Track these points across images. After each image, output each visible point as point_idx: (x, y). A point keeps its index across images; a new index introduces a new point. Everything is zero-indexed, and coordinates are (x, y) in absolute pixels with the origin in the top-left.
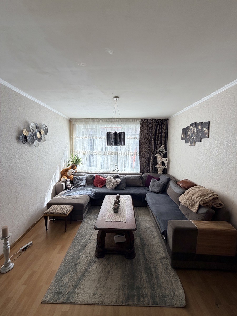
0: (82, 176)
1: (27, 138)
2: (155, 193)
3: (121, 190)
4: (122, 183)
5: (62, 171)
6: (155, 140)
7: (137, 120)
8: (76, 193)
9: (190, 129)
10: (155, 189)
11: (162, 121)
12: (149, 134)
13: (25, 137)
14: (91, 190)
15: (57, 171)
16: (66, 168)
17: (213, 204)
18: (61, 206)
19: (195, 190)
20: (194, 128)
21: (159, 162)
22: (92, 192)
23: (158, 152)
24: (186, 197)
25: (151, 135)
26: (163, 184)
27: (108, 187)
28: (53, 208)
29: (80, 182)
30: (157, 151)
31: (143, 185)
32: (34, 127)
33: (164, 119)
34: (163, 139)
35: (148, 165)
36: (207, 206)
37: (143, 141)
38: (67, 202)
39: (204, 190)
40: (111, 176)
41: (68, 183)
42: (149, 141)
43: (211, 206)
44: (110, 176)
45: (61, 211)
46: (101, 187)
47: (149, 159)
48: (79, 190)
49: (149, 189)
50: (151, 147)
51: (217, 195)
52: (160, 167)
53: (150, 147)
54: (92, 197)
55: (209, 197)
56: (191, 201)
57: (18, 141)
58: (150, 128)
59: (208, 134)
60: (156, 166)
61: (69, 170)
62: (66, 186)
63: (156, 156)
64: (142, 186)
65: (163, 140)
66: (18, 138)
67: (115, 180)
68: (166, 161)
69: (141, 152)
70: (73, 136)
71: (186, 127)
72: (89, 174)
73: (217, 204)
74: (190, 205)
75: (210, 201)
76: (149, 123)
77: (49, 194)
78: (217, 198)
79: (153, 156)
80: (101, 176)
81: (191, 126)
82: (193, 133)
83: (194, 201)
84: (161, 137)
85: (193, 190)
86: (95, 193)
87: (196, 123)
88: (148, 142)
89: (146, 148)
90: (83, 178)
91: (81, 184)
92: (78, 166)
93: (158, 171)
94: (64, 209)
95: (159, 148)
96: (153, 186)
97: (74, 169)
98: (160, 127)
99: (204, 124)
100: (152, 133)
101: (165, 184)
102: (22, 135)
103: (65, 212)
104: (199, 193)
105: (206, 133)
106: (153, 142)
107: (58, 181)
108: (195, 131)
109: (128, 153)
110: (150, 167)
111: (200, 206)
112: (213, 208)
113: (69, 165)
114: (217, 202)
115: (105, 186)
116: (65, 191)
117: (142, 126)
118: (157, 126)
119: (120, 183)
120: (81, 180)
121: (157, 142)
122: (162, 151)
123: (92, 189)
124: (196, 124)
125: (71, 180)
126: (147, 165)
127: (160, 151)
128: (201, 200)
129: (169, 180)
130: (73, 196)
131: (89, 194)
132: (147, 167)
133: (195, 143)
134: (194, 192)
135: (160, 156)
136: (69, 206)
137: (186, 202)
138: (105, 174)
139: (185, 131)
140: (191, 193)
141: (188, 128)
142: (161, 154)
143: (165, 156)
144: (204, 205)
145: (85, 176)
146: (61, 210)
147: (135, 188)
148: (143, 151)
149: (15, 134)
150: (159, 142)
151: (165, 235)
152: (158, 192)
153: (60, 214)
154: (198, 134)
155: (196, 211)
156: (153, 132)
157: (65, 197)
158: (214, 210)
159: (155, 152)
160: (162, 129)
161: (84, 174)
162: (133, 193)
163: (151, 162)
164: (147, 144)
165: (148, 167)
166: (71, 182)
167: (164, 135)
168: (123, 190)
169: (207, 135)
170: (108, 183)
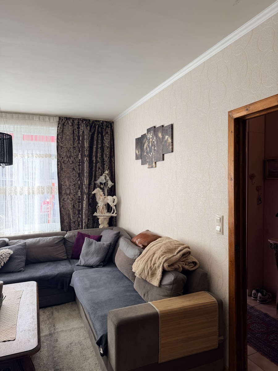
2: (91, 267)
3: (12, 275)
4: (15, 258)
6: (91, 162)
7: (49, 119)
9: (147, 138)
10: (92, 260)
11: (102, 123)
12: (77, 148)
17: (184, 265)
19: (156, 245)
20: (152, 136)
21: (101, 204)
23: (98, 186)
24: (143, 260)
25: (83, 152)
26: (107, 245)
30: (95, 184)
31: (67, 255)
33: (106, 122)
34: (106, 159)
35: (79, 214)
36: (176, 270)
37: (66, 162)
39: (170, 242)
42: (79, 162)
43: (181, 269)
47: (79, 199)
49: (79, 263)
50: (84, 176)
51: (189, 248)
52: (102, 215)
53: (80, 175)
55: (178, 253)
56: (151, 267)
58: (79, 137)
59: (172, 145)
60: (95, 214)
63: (94, 194)
64: (66, 257)
65: (106, 161)
68: (114, 202)
69: (63, 187)
71: (142, 136)
73: (190, 263)
74: (150, 273)
75: (179, 260)
76: (76, 127)
78: (189, 253)
79: (89, 194)
81: (148, 133)
82: (152, 145)
83: (155, 266)
84: (102, 155)
85: (154, 245)
87: (155, 127)
88: (77, 165)
89: (74, 178)
93: (100, 223)
95: (99, 178)
96: (87, 254)
98: (100, 135)
99: (165, 129)
100: (83, 147)
101: (111, 246)
104: (163, 249)
105: (169, 145)
106: (87, 166)
108: (154, 142)
109: (32, 188)
110: (82, 216)
111: (164, 273)
112: (184, 271)
114: (190, 261)
117: (63, 131)
118: (93, 134)
119: (11, 258)
121: (94, 165)
122: (105, 183)
124: (154, 130)
126: (77, 212)
127: (101, 183)
128: (166, 261)
129: (118, 237)
132: (76, 217)
133: (155, 163)
134: (155, 249)
135: (102, 193)
137: (143, 270)
139: (140, 142)
140: (151, 253)
141: (144, 136)
142: (103, 189)
143: (112, 192)
144: (170, 269)
147: (49, 265)
148: (67, 183)
150: (99, 165)
151: (103, 344)
152: (98, 264)
154: (158, 147)
155: (158, 283)
156: (86, 145)
158: (185, 275)
159: (92, 186)
160: (102, 140)
162: (42, 275)
163: (84, 206)
164: (73, 169)
165: (79, 217)
167: (107, 152)
168: (20, 273)
169: (171, 147)
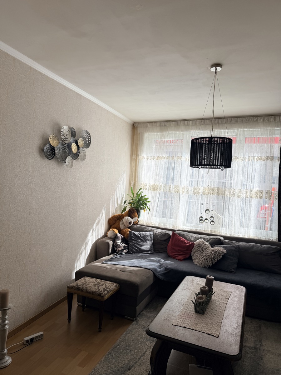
0: (146, 231)
1: (55, 151)
4: (228, 257)
5: (111, 218)
8: (130, 263)
13: (53, 149)
14: (159, 262)
15: (102, 216)
16: (119, 213)
18: (98, 280)
22: (161, 266)
27: (197, 261)
28: (83, 281)
29: (141, 243)
32: (67, 133)
38: (109, 274)
40: (204, 239)
41: (119, 242)
44: (202, 240)
45: (95, 289)
46: (182, 260)
48: (136, 258)
54: (159, 276)
57: (41, 155)
61: (123, 217)
62: (115, 246)
66: (41, 150)
67: (212, 248)
70: (137, 155)
72: (160, 231)
77: (84, 256)
80: (183, 236)
86: (166, 269)
90: (147, 236)
91: (142, 248)
92: (142, 212)
94: (101, 285)
97: (132, 218)
102: (48, 146)
103: (101, 291)
107: (102, 236)
109: (250, 192)
113: (125, 209)
115: (189, 258)
116: (112, 256)
120: (144, 239)
123: (162, 260)
125: (124, 237)
130: (123, 266)
131: (153, 269)
136: (111, 283)
138: (191, 234)
145: (152, 233)
146: (95, 286)
149: (37, 142)
153: (93, 293)
157: (108, 265)
161: (151, 228)
162: (252, 283)
166: (124, 240)
170: (196, 254)
